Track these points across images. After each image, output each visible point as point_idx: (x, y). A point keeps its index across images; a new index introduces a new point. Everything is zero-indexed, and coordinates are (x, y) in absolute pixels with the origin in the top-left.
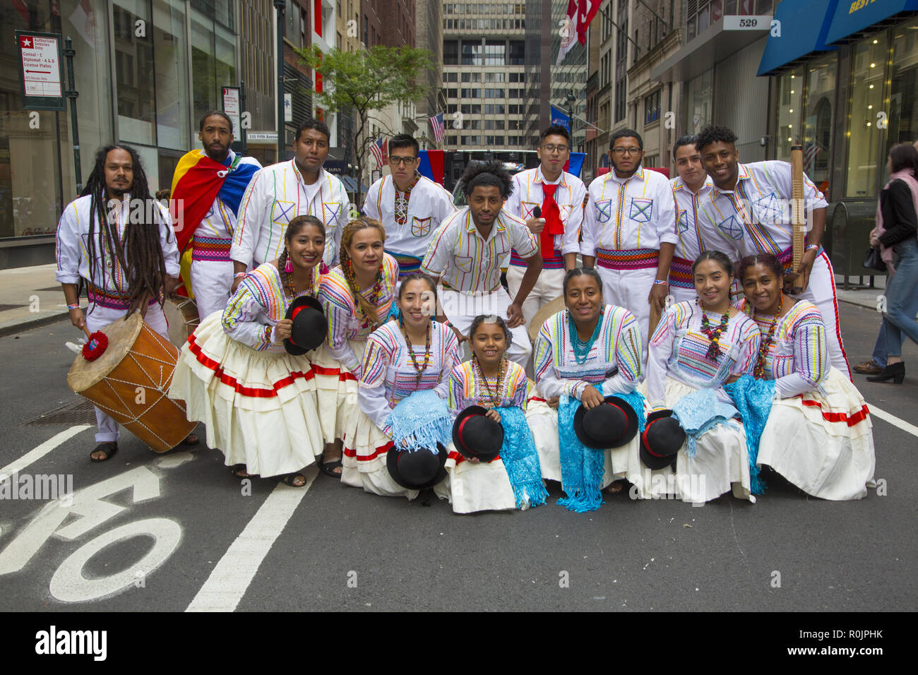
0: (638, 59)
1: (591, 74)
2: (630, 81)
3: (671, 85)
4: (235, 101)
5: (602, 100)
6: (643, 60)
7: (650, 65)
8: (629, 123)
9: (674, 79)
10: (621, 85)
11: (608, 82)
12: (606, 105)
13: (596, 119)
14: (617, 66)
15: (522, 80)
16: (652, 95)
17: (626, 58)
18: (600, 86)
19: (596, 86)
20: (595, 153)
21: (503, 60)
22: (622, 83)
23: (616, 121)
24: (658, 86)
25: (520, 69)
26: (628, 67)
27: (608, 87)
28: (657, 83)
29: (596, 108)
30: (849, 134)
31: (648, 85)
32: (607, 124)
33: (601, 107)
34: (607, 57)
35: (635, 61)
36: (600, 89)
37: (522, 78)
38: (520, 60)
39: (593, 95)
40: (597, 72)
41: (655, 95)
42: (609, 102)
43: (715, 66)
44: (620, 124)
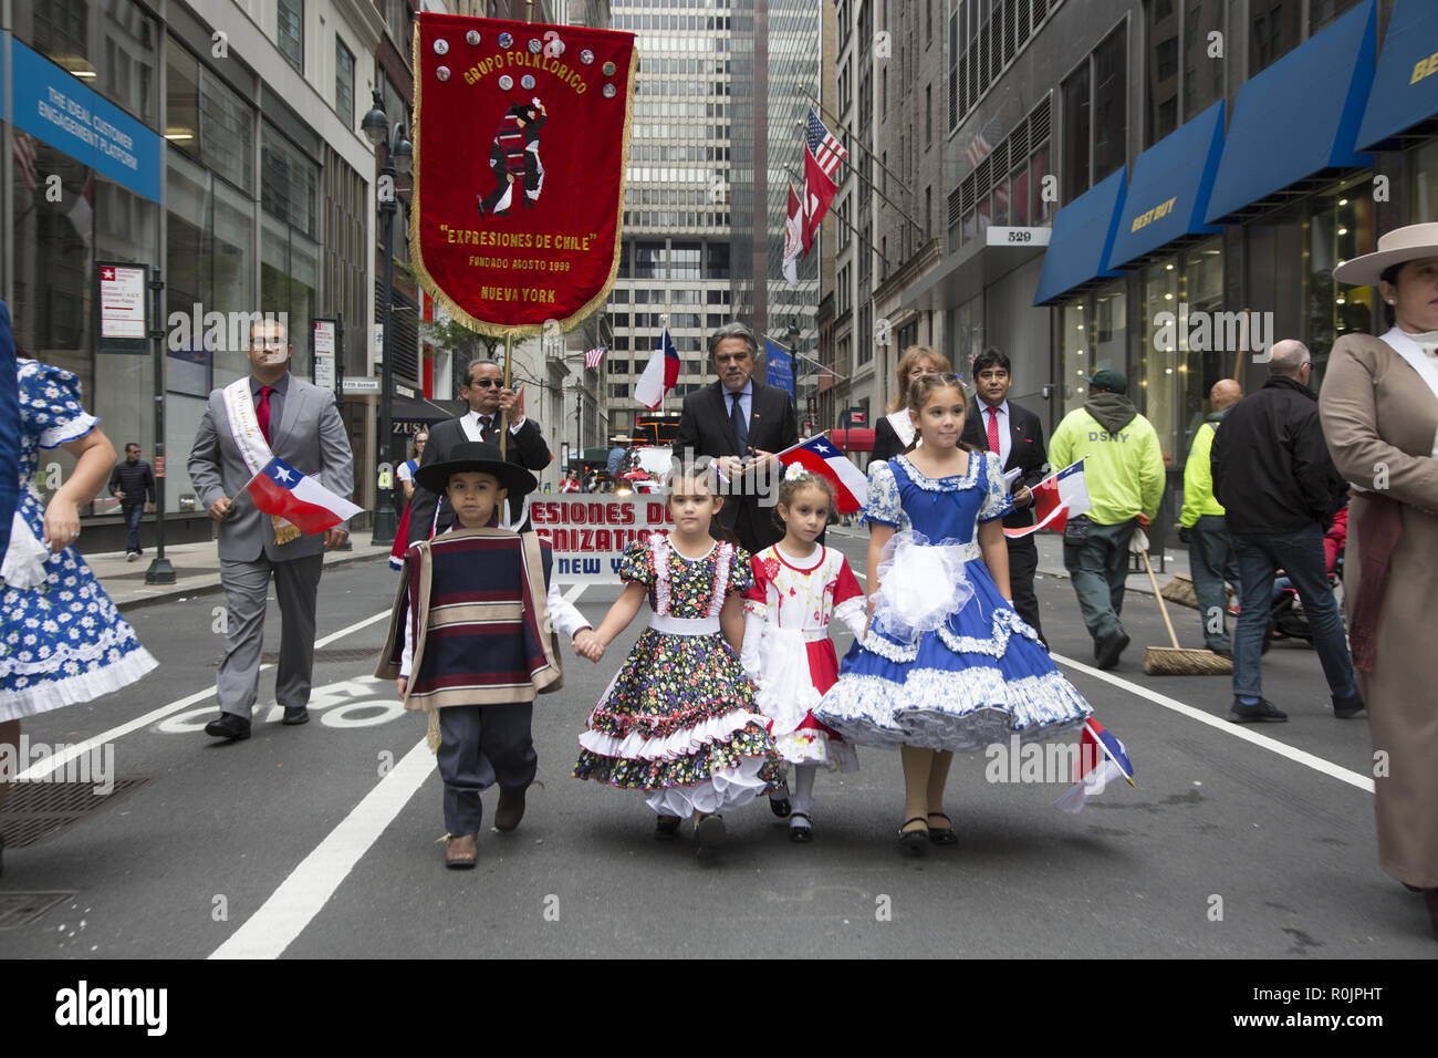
0: (888, 277)
1: (825, 295)
2: (878, 306)
3: (930, 314)
4: (330, 338)
5: (840, 333)
6: (893, 278)
7: (903, 286)
8: (876, 367)
9: (935, 307)
10: (865, 313)
11: (847, 307)
12: (847, 340)
13: (832, 360)
14: (860, 286)
15: (726, 302)
16: (907, 328)
17: (871, 274)
18: (837, 312)
19: (832, 313)
20: (832, 409)
21: (698, 271)
22: (866, 309)
23: (860, 363)
24: (914, 315)
25: (722, 285)
26: (875, 287)
27: (848, 315)
28: (912, 312)
29: (832, 345)
30: (1145, 383)
31: (900, 314)
32: (847, 368)
33: (839, 343)
34: (846, 272)
35: (882, 280)
36: (837, 317)
37: (727, 298)
38: (724, 271)
39: (827, 325)
40: (832, 293)
41: (911, 327)
42: (849, 336)
43: (985, 289)
44: (865, 367)
